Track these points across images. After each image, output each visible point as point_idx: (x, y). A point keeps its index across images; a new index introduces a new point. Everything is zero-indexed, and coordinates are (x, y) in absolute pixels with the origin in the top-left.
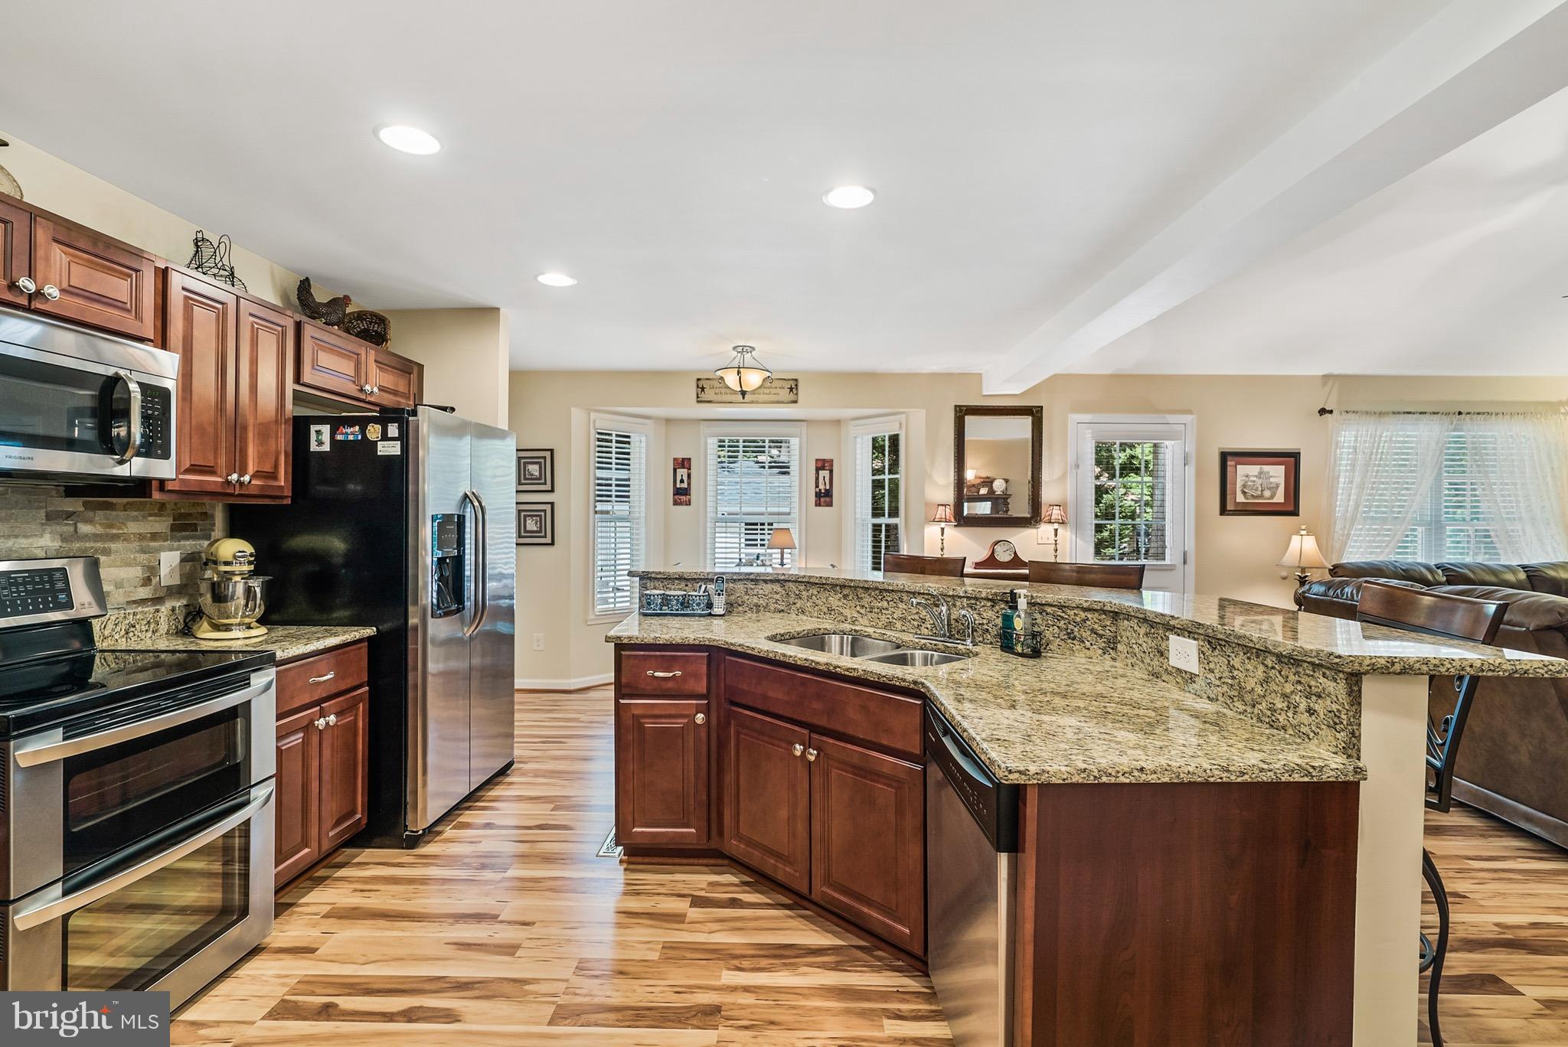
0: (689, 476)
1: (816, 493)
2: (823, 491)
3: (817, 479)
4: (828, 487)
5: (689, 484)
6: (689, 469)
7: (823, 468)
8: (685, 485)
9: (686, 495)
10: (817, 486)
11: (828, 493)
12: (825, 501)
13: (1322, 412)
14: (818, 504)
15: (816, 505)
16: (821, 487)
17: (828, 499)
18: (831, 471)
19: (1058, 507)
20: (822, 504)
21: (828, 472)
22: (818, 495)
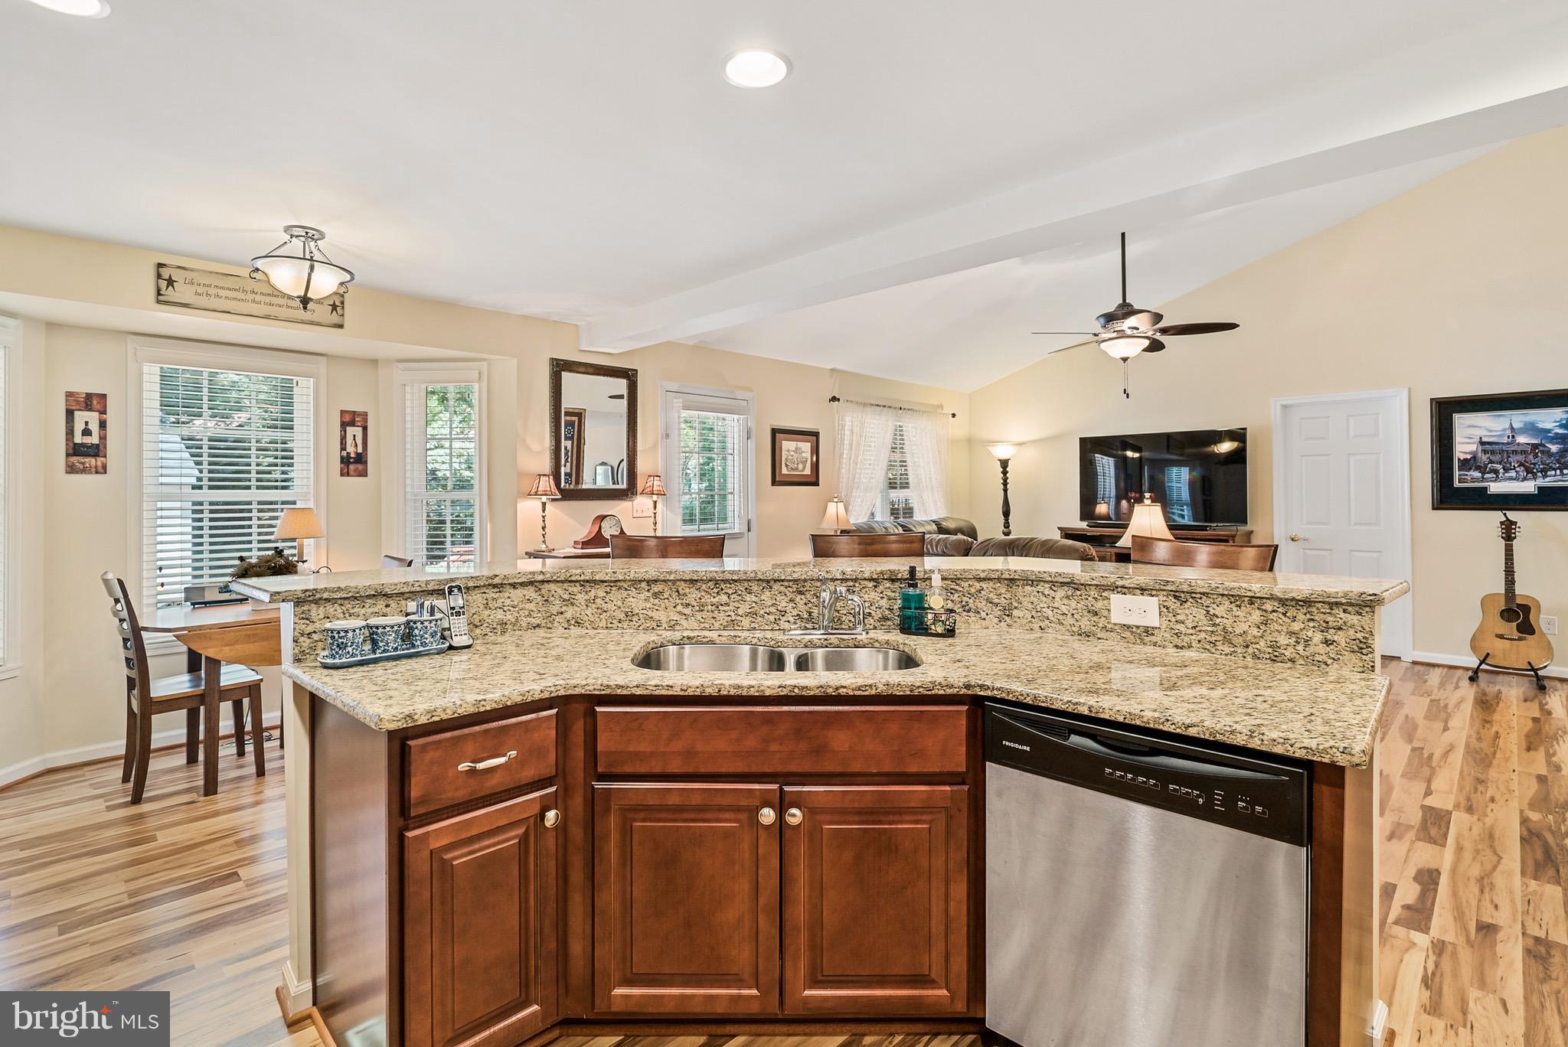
0: (103, 425)
1: (342, 458)
2: (352, 455)
3: (343, 439)
4: (360, 450)
5: (103, 438)
6: (104, 412)
7: (352, 423)
8: (94, 439)
9: (96, 455)
10: (343, 448)
11: (361, 458)
12: (356, 470)
13: (834, 399)
14: (344, 473)
15: (342, 475)
16: (350, 449)
17: (360, 467)
18: (365, 429)
19: (658, 478)
20: (351, 473)
21: (360, 429)
22: (345, 461)
